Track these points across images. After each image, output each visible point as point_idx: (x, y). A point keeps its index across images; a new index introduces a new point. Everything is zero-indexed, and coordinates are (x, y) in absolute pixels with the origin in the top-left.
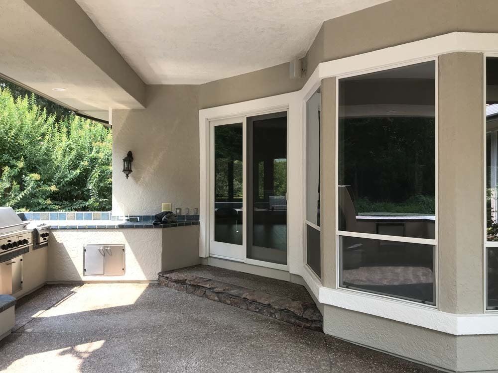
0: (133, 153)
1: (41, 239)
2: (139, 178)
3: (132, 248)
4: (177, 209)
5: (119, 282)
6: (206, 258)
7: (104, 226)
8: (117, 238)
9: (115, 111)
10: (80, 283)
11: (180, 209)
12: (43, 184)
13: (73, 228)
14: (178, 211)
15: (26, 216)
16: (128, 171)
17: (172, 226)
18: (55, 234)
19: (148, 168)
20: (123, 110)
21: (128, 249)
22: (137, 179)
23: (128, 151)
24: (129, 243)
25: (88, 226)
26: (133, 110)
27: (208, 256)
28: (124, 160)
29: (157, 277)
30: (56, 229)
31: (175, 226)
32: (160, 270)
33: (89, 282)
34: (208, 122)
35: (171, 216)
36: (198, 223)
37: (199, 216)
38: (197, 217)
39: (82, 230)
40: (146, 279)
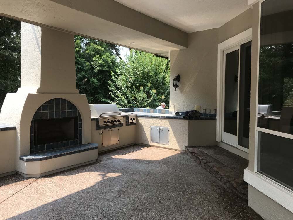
0: (180, 75)
1: (130, 121)
2: (183, 90)
3: (172, 130)
4: (203, 109)
5: (166, 148)
6: (219, 142)
7: (159, 116)
8: (166, 124)
9: (172, 52)
10: (148, 146)
11: (205, 109)
12: (161, 95)
13: (146, 117)
14: (204, 110)
15: (134, 110)
16: (176, 86)
17: (195, 119)
18: (139, 119)
19: (188, 84)
20: (176, 50)
21: (171, 130)
22: (182, 91)
23: (178, 74)
24: (171, 127)
25: (153, 116)
26: (181, 50)
27: (220, 141)
28: (174, 80)
29: (184, 149)
30: (139, 116)
31: (198, 119)
32: (187, 145)
33: (153, 146)
34: (222, 52)
35: (196, 113)
36: (216, 119)
37: (216, 114)
38: (215, 115)
39: (150, 118)
40: (179, 149)
